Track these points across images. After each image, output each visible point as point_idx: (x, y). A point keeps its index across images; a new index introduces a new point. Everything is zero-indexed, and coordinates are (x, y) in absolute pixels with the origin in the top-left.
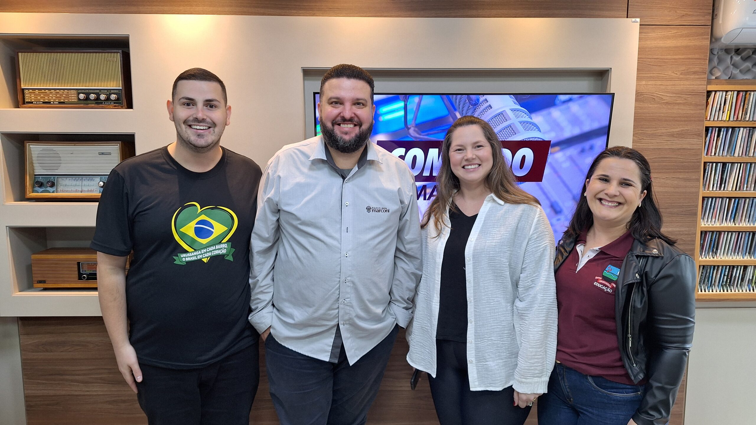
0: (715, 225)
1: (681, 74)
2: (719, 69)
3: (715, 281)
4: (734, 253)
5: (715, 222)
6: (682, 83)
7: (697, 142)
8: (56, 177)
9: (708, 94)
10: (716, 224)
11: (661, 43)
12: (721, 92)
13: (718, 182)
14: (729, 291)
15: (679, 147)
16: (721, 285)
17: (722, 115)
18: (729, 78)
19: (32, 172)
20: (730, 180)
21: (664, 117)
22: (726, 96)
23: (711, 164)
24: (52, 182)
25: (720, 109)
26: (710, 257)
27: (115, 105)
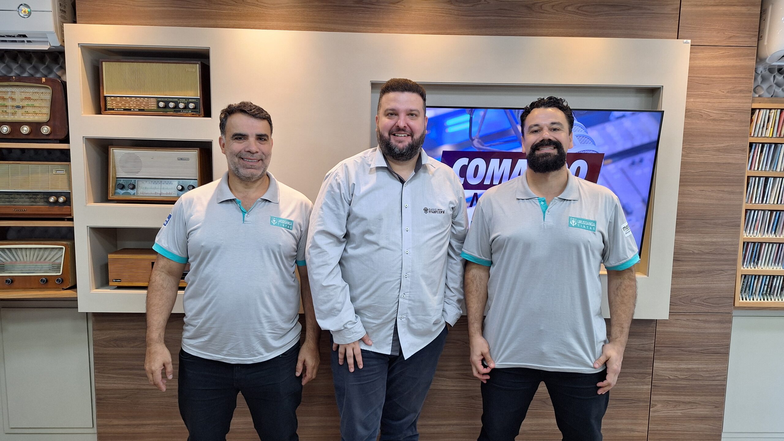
0: (756, 237)
1: (728, 92)
2: (762, 88)
3: (755, 290)
4: (775, 263)
5: (757, 234)
6: (728, 100)
7: (741, 157)
8: (137, 180)
9: (753, 111)
10: (758, 235)
11: (709, 63)
12: (765, 110)
13: (760, 195)
14: (769, 299)
15: (724, 161)
16: (762, 294)
17: (766, 132)
18: (772, 96)
19: (114, 175)
20: (772, 194)
21: (710, 133)
22: (770, 114)
23: (754, 179)
24: (133, 184)
25: (763, 126)
26: (751, 267)
27: (193, 113)
